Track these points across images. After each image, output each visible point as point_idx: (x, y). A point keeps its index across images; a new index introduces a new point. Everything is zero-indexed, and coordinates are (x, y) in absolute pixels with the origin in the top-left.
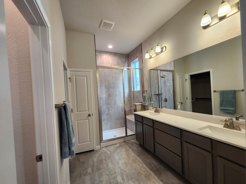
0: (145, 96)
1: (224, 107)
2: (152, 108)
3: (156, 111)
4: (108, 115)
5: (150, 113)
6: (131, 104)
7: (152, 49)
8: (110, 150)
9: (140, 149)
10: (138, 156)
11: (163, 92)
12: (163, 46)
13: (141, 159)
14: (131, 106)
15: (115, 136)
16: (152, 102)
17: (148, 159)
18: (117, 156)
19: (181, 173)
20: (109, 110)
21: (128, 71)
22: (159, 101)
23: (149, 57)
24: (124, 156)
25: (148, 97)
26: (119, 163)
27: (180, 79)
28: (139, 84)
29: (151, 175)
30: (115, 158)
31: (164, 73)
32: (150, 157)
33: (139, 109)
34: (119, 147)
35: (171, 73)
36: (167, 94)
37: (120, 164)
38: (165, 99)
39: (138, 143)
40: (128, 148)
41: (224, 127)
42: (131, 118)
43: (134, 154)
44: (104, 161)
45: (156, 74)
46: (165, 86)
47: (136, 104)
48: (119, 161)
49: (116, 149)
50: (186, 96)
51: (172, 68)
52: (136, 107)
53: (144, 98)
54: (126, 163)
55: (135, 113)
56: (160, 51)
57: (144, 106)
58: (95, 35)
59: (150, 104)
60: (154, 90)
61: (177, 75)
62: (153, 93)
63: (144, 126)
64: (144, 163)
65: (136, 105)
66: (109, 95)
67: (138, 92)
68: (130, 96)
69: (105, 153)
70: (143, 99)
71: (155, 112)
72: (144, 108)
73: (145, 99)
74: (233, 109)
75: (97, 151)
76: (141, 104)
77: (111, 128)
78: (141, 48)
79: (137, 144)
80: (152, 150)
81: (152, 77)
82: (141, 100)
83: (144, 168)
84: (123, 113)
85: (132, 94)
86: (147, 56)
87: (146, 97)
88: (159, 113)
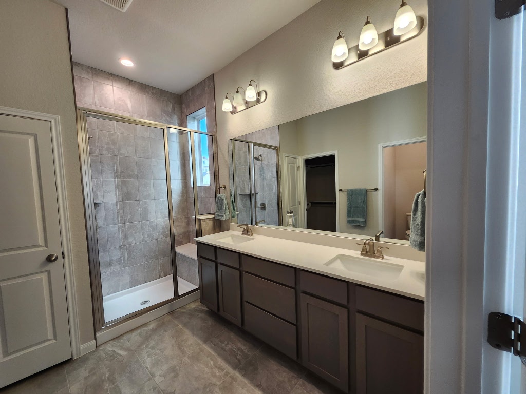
0: (222, 199)
1: (353, 217)
2: (238, 226)
3: (246, 232)
4: (124, 249)
5: (233, 236)
6: (188, 218)
7: (237, 92)
8: (128, 344)
9: (210, 322)
10: (206, 341)
11: (258, 190)
12: (261, 89)
13: (211, 348)
14: (188, 223)
15: (145, 303)
16: (237, 213)
17: (228, 343)
18: (148, 356)
19: (295, 357)
20: (126, 237)
21: (180, 138)
22: (251, 209)
23: (231, 110)
24: (168, 352)
25: (229, 201)
26: (153, 375)
27: (290, 165)
28: (208, 172)
29: (236, 382)
30: (141, 366)
31: (261, 151)
32: (232, 335)
33: (207, 228)
34: (154, 331)
35: (274, 152)
36: (266, 195)
37: (156, 379)
38: (261, 204)
39: (205, 308)
40: (180, 326)
41: (362, 254)
42: (188, 251)
43: (196, 338)
44: (107, 386)
45: (245, 152)
46: (262, 177)
47: (201, 217)
48: (154, 370)
49: (147, 338)
50: (298, 199)
51: (275, 143)
52: (200, 225)
53: (219, 203)
54: (173, 370)
55: (200, 239)
56: (255, 99)
57: (220, 221)
58: (66, 10)
59: (233, 217)
60: (241, 185)
61: (284, 157)
62: (238, 193)
63: (220, 268)
64: (219, 355)
65: (200, 220)
66: (127, 197)
67: (205, 188)
68: (187, 198)
69: (113, 356)
70: (218, 206)
71: (243, 234)
72: (219, 226)
73: (222, 205)
74: (363, 220)
75: (84, 359)
76: (213, 216)
77: (134, 283)
78: (211, 84)
79: (202, 311)
80: (238, 321)
81: (237, 158)
82: (213, 207)
83: (220, 368)
84: (168, 239)
85: (191, 195)
86: (226, 106)
87: (225, 201)
88: (252, 235)
